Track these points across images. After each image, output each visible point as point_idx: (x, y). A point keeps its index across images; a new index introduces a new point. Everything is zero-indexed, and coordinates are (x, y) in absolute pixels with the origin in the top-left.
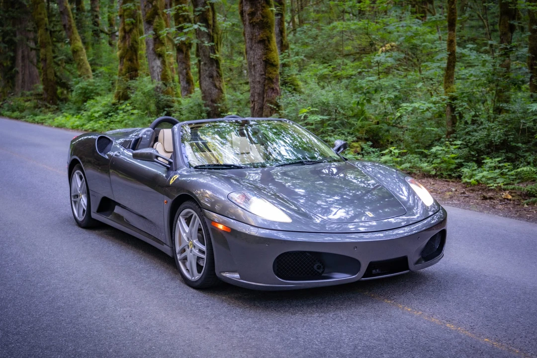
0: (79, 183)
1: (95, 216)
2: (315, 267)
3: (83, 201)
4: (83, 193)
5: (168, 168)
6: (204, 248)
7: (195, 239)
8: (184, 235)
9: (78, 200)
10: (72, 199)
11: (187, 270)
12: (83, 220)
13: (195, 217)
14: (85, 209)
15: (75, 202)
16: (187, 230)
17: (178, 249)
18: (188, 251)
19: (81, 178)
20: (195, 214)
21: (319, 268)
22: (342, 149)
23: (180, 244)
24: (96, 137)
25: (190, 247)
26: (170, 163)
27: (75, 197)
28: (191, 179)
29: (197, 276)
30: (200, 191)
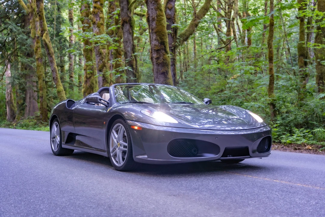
0: (56, 129)
1: (64, 146)
2: (193, 150)
3: (58, 139)
4: (58, 135)
5: (106, 106)
6: (126, 144)
7: (121, 141)
8: (115, 140)
9: (54, 139)
10: (52, 140)
11: (117, 161)
12: (57, 151)
13: (122, 127)
14: (59, 143)
15: (53, 141)
16: (117, 136)
17: (111, 150)
18: (117, 149)
19: (57, 126)
20: (121, 125)
21: (195, 151)
22: (209, 103)
23: (112, 146)
24: (66, 102)
25: (118, 146)
26: (108, 103)
27: (53, 138)
28: (119, 108)
29: (122, 163)
30: (125, 113)
